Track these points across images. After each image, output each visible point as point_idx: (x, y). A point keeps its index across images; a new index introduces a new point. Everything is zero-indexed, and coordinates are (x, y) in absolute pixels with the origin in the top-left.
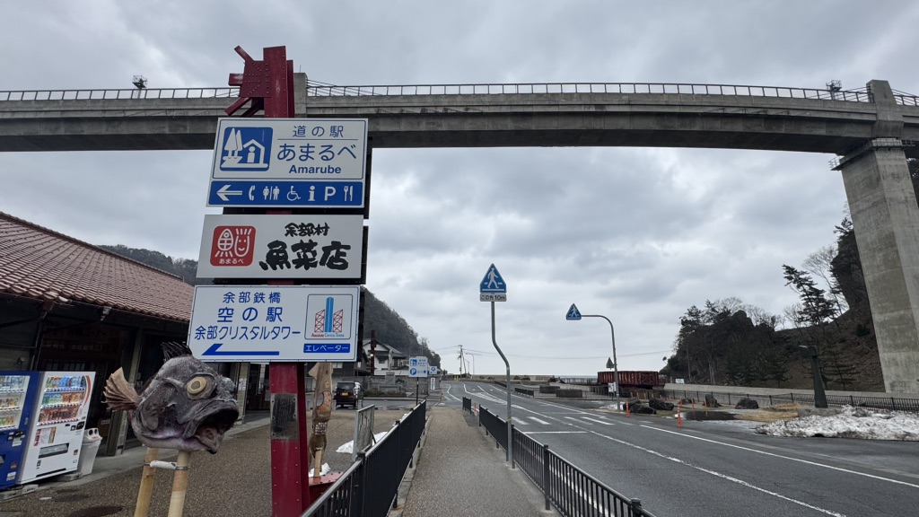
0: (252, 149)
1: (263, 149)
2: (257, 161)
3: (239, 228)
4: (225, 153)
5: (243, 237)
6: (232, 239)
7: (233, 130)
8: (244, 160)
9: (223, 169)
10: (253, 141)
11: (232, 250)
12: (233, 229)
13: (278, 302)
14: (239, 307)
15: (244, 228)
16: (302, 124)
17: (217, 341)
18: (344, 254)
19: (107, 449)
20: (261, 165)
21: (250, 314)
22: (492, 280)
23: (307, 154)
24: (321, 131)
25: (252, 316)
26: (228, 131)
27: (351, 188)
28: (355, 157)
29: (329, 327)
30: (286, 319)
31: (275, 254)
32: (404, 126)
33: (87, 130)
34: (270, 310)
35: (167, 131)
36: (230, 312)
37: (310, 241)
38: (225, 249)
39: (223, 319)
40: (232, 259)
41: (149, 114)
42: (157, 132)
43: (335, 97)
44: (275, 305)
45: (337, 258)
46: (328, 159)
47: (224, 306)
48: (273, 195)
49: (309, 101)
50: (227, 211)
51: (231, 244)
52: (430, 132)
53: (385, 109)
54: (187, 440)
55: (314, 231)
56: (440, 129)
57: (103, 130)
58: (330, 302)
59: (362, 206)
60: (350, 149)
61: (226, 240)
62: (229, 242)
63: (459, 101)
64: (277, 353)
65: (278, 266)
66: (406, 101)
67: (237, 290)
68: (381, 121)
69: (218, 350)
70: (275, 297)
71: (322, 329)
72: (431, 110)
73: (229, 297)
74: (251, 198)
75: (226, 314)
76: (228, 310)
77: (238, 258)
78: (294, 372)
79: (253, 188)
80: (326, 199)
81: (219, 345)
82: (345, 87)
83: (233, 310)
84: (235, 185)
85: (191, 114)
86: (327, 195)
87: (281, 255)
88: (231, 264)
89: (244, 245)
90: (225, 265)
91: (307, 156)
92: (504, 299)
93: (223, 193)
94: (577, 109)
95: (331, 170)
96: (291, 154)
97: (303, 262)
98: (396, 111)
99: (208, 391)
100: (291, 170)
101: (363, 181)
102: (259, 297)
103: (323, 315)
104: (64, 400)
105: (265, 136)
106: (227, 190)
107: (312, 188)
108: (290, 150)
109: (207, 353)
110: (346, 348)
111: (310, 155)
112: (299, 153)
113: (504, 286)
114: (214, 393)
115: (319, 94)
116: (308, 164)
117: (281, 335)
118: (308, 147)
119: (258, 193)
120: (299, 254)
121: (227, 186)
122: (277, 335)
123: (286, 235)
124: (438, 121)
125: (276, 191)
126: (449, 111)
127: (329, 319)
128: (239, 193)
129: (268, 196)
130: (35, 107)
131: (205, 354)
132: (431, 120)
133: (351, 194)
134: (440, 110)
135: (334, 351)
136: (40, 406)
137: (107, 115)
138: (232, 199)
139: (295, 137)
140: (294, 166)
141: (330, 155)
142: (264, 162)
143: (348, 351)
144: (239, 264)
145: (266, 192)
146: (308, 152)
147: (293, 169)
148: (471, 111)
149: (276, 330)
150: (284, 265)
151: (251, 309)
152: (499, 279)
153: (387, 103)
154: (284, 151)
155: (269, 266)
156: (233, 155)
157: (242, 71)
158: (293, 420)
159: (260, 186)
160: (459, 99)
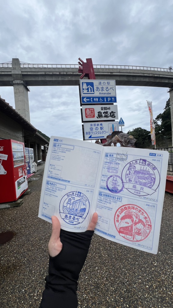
0: (89, 88)
2: (91, 91)
3: (90, 109)
4: (83, 89)
5: (92, 111)
7: (84, 83)
8: (88, 91)
10: (89, 86)
11: (90, 114)
12: (89, 109)
15: (91, 109)
16: (100, 81)
17: (91, 135)
20: (92, 92)
21: (97, 129)
22: (121, 121)
23: (103, 90)
26: (83, 83)
32: (54, 79)
44: (101, 126)
47: (91, 127)
52: (62, 80)
53: (48, 73)
56: (65, 80)
58: (113, 125)
62: (89, 112)
63: (70, 70)
66: (54, 70)
67: (93, 123)
70: (101, 124)
72: (62, 73)
73: (91, 125)
74: (92, 101)
75: (92, 129)
77: (92, 116)
79: (92, 98)
84: (87, 98)
86: (109, 100)
88: (90, 117)
92: (124, 126)
94: (105, 74)
97: (106, 116)
98: (51, 73)
102: (98, 125)
105: (92, 84)
107: (105, 98)
109: (89, 138)
112: (101, 89)
113: (124, 123)
117: (104, 133)
118: (103, 87)
119: (93, 100)
121: (85, 98)
125: (97, 99)
126: (68, 74)
128: (89, 100)
134: (65, 73)
141: (108, 90)
144: (92, 117)
145: (95, 99)
148: (74, 74)
152: (123, 121)
153: (48, 70)
159: (93, 98)
160: (70, 69)
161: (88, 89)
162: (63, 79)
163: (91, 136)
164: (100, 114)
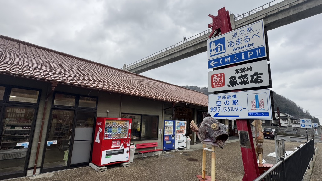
0: (219, 47)
1: (222, 45)
2: (221, 50)
3: (219, 74)
4: (211, 51)
5: (220, 77)
6: (217, 78)
8: (217, 51)
9: (211, 56)
10: (219, 44)
11: (218, 82)
12: (217, 75)
13: (236, 98)
14: (223, 101)
15: (220, 74)
17: (217, 112)
18: (260, 77)
19: (192, 143)
20: (223, 51)
21: (227, 103)
24: (243, 32)
25: (227, 104)
26: (211, 43)
27: (260, 50)
28: (259, 37)
29: (258, 105)
30: (240, 104)
31: (232, 81)
33: (175, 56)
34: (234, 101)
35: (193, 50)
36: (220, 102)
37: (245, 74)
38: (215, 82)
39: (218, 105)
40: (218, 85)
41: (188, 46)
42: (191, 51)
43: (246, 17)
44: (235, 99)
45: (257, 79)
46: (247, 42)
48: (228, 60)
49: (236, 23)
50: (214, 69)
51: (217, 80)
54: (214, 143)
55: (246, 70)
57: (178, 55)
58: (257, 97)
59: (266, 56)
60: (257, 34)
61: (215, 79)
62: (216, 79)
64: (238, 116)
65: (234, 85)
66: (280, 5)
67: (221, 95)
68: (268, 19)
69: (218, 115)
71: (255, 107)
73: (219, 97)
74: (221, 63)
75: (219, 103)
76: (219, 102)
77: (220, 84)
78: (246, 123)
79: (221, 60)
80: (249, 57)
81: (218, 113)
82: (249, 12)
83: (221, 102)
84: (215, 60)
85: (199, 42)
86: (249, 55)
87: (234, 81)
88: (218, 87)
89: (221, 80)
90: (216, 87)
91: (239, 43)
93: (212, 64)
95: (250, 45)
96: (233, 44)
99: (218, 128)
100: (234, 50)
101: (265, 46)
102: (229, 97)
103: (254, 101)
104: (181, 128)
105: (223, 41)
106: (213, 62)
107: (243, 54)
108: (232, 43)
110: (267, 114)
111: (240, 42)
112: (235, 43)
114: (220, 129)
115: (239, 19)
116: (240, 45)
118: (239, 39)
119: (223, 61)
120: (241, 80)
121: (213, 61)
122: (237, 110)
123: (235, 74)
124: (301, 7)
125: (229, 59)
127: (257, 103)
128: (217, 62)
129: (227, 61)
130: (164, 53)
131: (214, 116)
132: (296, 8)
133: (260, 52)
135: (262, 115)
136: (176, 129)
137: (179, 50)
138: (215, 65)
139: (234, 37)
140: (234, 48)
141: (248, 40)
142: (224, 50)
143: (268, 115)
144: (221, 86)
145: (226, 60)
146: (239, 41)
147: (234, 49)
149: (237, 108)
150: (236, 84)
151: (227, 101)
154: (230, 44)
155: (231, 86)
156: (213, 50)
157: (212, 22)
158: (248, 141)
159: (223, 58)
161: (217, 49)
162: (296, 12)
163: (217, 114)
164: (233, 80)
